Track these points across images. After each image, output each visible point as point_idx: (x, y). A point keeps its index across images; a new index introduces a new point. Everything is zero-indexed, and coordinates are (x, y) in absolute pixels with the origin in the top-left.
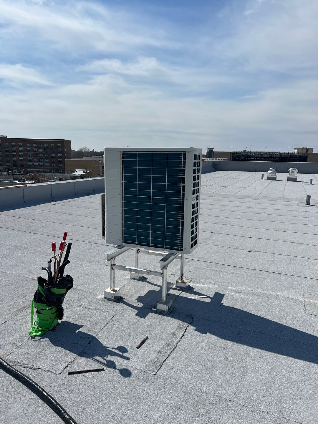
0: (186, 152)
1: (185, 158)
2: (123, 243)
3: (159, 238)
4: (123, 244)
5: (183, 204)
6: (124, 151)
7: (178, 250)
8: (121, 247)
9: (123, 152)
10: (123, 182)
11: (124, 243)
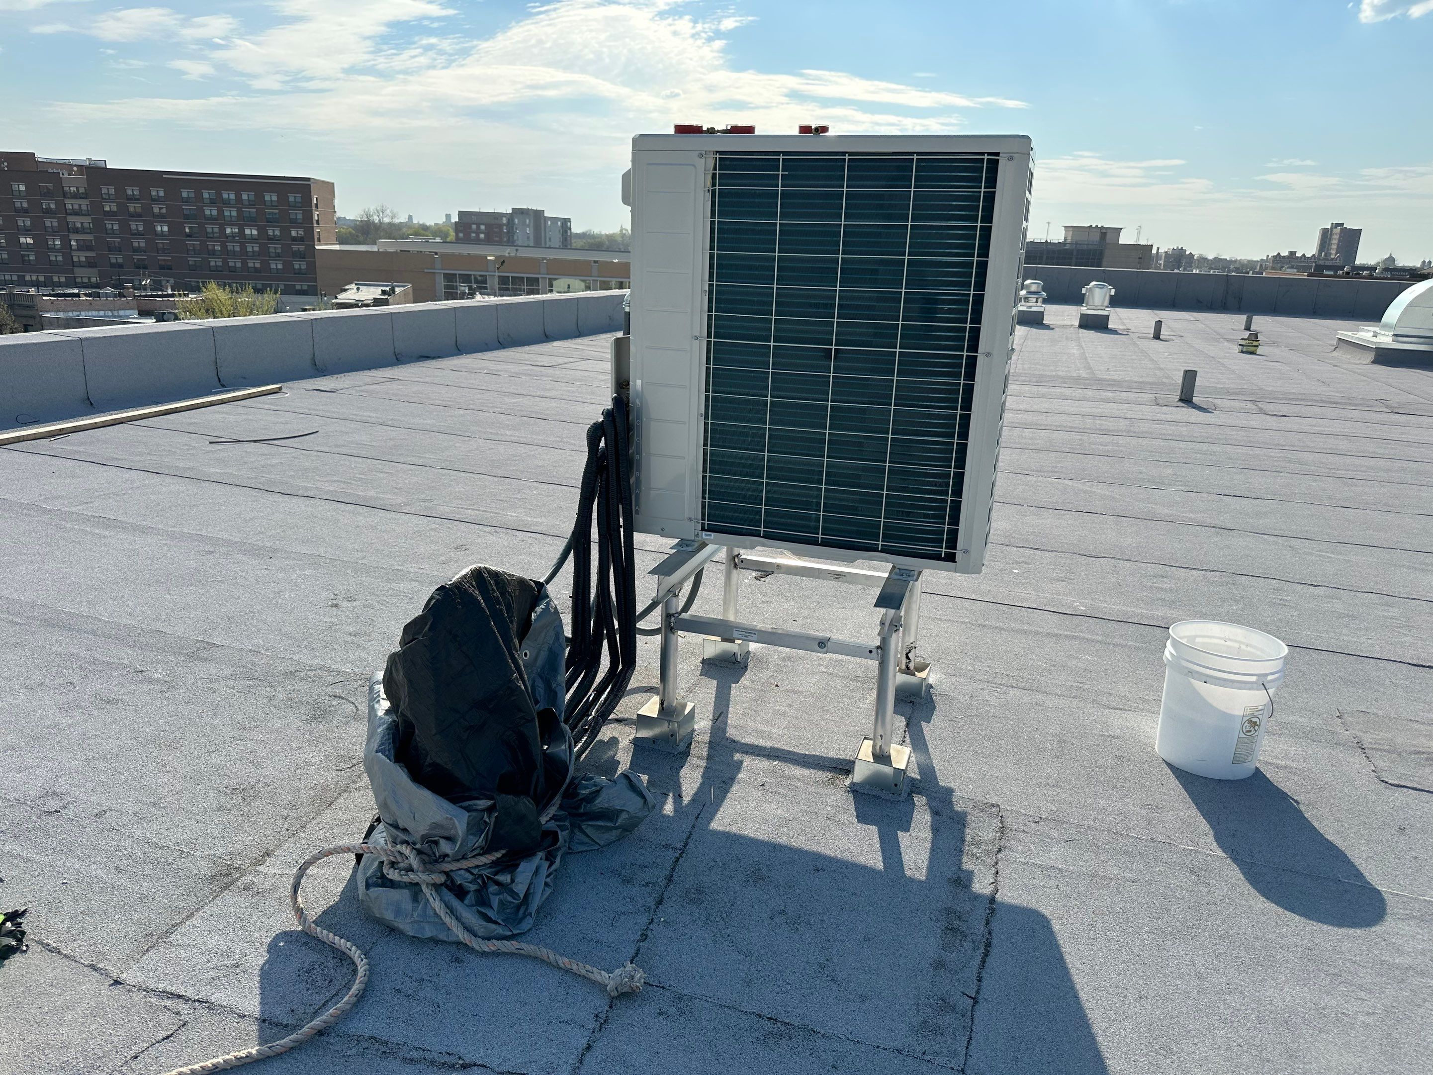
0: (997, 154)
1: (992, 181)
2: (703, 529)
3: (853, 510)
4: (704, 533)
5: (971, 374)
6: (721, 153)
7: (937, 557)
8: (696, 545)
9: (718, 156)
10: (711, 286)
11: (711, 529)
